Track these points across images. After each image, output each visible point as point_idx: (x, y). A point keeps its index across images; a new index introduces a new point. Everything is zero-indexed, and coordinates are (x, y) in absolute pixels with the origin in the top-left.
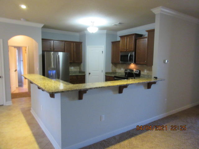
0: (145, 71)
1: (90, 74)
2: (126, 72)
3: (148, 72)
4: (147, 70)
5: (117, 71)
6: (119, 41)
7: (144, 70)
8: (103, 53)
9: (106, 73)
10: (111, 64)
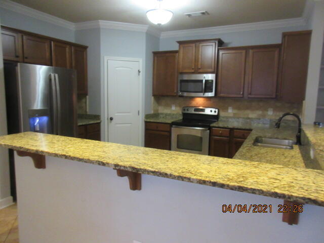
0: (230, 111)
1: (111, 119)
2: (186, 112)
3: (235, 111)
4: (234, 108)
5: (160, 112)
6: (176, 52)
7: (228, 109)
8: (140, 73)
9: (147, 116)
10: (153, 98)
